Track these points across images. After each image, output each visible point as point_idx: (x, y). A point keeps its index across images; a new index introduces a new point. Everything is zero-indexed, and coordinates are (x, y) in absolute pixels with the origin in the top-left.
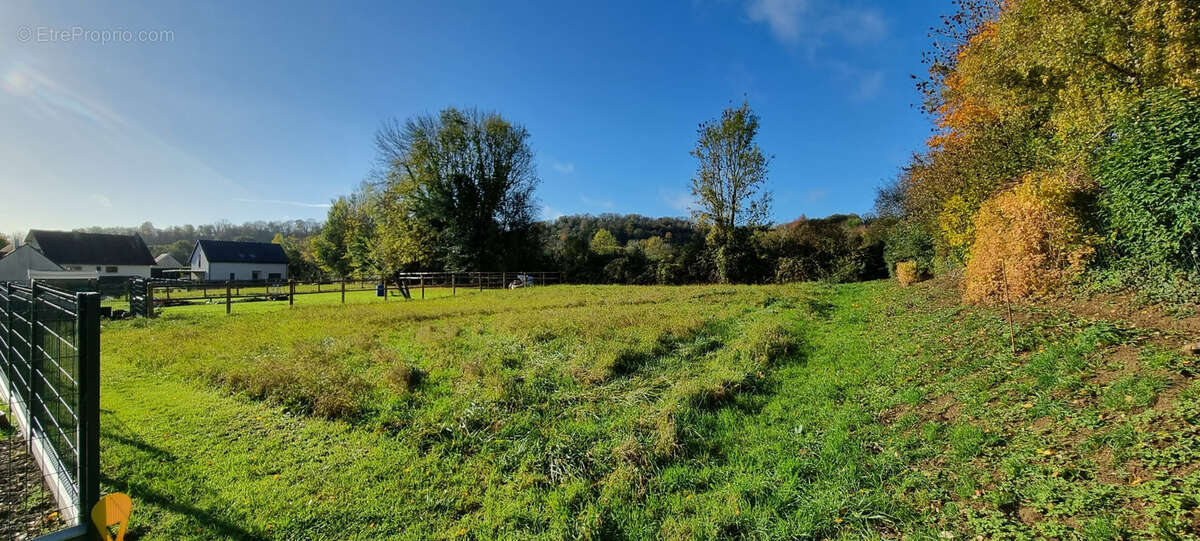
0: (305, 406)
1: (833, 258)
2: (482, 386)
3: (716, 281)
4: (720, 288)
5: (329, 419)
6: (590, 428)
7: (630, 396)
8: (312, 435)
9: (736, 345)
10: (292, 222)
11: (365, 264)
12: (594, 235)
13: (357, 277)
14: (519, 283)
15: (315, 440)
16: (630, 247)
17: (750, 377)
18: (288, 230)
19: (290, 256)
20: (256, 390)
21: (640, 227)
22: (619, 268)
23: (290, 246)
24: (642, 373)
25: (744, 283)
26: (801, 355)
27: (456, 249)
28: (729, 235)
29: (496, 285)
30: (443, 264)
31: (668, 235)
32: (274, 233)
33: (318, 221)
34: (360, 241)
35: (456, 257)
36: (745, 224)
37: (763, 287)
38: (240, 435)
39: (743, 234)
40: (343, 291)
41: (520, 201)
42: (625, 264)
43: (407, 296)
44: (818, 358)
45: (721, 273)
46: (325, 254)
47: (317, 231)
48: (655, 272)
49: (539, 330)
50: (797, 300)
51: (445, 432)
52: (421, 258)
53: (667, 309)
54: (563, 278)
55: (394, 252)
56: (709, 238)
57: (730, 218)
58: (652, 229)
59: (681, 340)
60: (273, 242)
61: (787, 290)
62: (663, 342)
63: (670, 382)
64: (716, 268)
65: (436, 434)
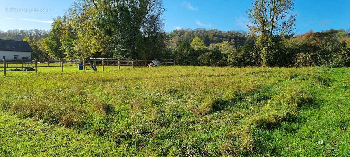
0: (54, 120)
1: (330, 53)
2: (143, 113)
3: (260, 65)
4: (263, 69)
5: (67, 127)
6: (204, 136)
7: (222, 121)
8: (60, 134)
9: (278, 98)
10: (33, 30)
11: (72, 53)
12: (191, 41)
13: (67, 60)
14: (153, 64)
15: (61, 137)
16: (212, 47)
17: (288, 115)
18: (31, 34)
19: (33, 48)
20: (28, 112)
21: (217, 36)
22: (206, 57)
23: (33, 43)
24: (227, 110)
25: (277, 66)
26: (316, 104)
27: (120, 46)
28: (269, 40)
29: (140, 65)
30: (112, 54)
31: (232, 41)
32: (24, 36)
33: (46, 30)
34: (69, 41)
35: (119, 50)
36: (279, 34)
37: (289, 69)
38: (23, 133)
39: (277, 39)
40: (63, 66)
41: (154, 20)
42: (210, 56)
43: (95, 69)
44: (326, 106)
45: (264, 61)
46: (51, 47)
47: (46, 36)
48: (226, 60)
49: (168, 87)
50: (310, 76)
51: (128, 135)
52: (101, 50)
53: (236, 78)
54: (176, 63)
55: (87, 47)
56: (258, 42)
57: (270, 31)
58: (224, 38)
59: (246, 94)
60: (23, 41)
61: (302, 71)
62: (236, 95)
63: (243, 115)
64: (261, 59)
65: (123, 136)
